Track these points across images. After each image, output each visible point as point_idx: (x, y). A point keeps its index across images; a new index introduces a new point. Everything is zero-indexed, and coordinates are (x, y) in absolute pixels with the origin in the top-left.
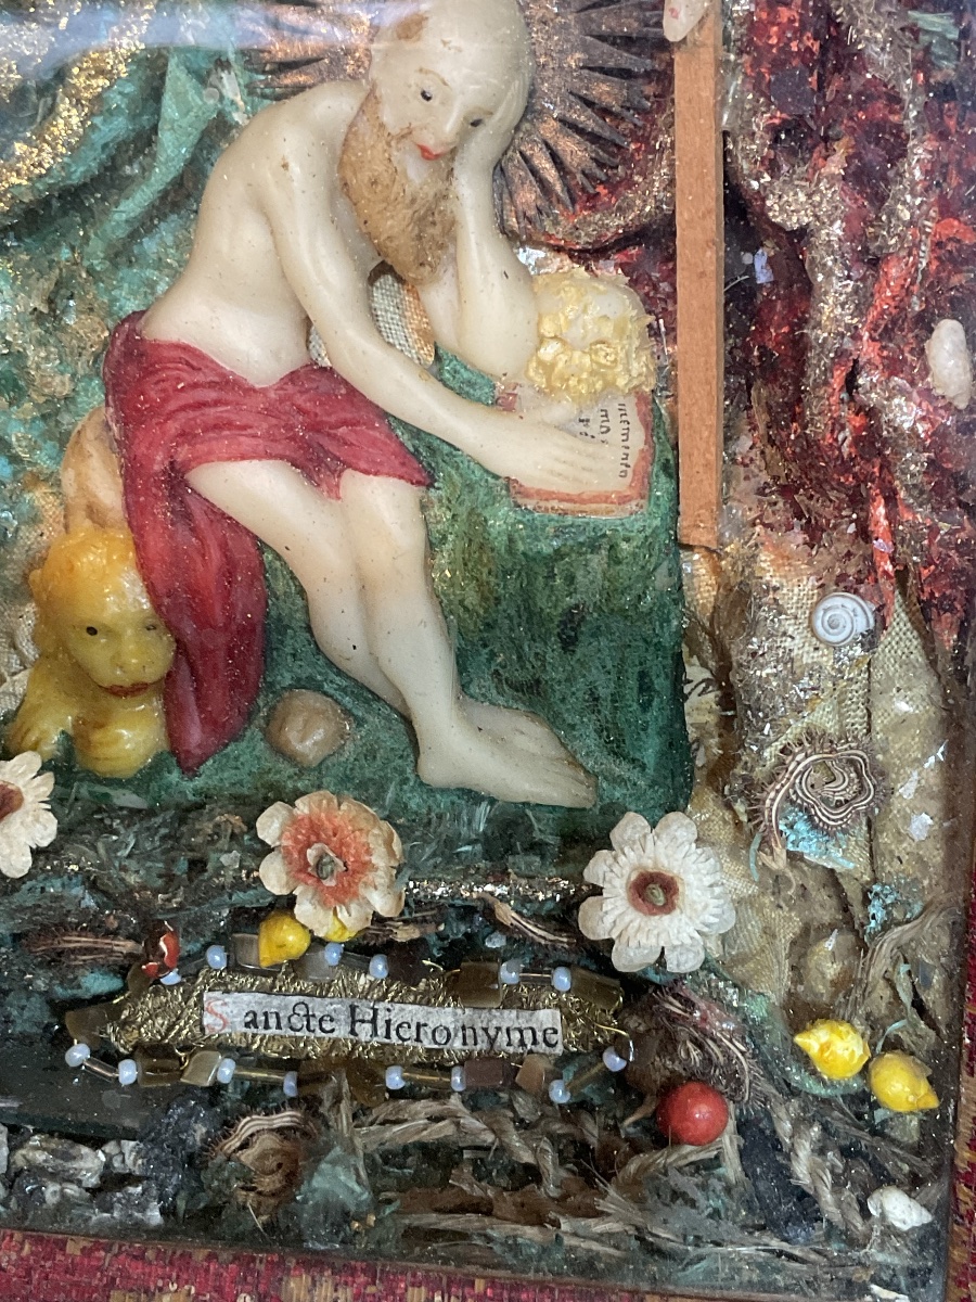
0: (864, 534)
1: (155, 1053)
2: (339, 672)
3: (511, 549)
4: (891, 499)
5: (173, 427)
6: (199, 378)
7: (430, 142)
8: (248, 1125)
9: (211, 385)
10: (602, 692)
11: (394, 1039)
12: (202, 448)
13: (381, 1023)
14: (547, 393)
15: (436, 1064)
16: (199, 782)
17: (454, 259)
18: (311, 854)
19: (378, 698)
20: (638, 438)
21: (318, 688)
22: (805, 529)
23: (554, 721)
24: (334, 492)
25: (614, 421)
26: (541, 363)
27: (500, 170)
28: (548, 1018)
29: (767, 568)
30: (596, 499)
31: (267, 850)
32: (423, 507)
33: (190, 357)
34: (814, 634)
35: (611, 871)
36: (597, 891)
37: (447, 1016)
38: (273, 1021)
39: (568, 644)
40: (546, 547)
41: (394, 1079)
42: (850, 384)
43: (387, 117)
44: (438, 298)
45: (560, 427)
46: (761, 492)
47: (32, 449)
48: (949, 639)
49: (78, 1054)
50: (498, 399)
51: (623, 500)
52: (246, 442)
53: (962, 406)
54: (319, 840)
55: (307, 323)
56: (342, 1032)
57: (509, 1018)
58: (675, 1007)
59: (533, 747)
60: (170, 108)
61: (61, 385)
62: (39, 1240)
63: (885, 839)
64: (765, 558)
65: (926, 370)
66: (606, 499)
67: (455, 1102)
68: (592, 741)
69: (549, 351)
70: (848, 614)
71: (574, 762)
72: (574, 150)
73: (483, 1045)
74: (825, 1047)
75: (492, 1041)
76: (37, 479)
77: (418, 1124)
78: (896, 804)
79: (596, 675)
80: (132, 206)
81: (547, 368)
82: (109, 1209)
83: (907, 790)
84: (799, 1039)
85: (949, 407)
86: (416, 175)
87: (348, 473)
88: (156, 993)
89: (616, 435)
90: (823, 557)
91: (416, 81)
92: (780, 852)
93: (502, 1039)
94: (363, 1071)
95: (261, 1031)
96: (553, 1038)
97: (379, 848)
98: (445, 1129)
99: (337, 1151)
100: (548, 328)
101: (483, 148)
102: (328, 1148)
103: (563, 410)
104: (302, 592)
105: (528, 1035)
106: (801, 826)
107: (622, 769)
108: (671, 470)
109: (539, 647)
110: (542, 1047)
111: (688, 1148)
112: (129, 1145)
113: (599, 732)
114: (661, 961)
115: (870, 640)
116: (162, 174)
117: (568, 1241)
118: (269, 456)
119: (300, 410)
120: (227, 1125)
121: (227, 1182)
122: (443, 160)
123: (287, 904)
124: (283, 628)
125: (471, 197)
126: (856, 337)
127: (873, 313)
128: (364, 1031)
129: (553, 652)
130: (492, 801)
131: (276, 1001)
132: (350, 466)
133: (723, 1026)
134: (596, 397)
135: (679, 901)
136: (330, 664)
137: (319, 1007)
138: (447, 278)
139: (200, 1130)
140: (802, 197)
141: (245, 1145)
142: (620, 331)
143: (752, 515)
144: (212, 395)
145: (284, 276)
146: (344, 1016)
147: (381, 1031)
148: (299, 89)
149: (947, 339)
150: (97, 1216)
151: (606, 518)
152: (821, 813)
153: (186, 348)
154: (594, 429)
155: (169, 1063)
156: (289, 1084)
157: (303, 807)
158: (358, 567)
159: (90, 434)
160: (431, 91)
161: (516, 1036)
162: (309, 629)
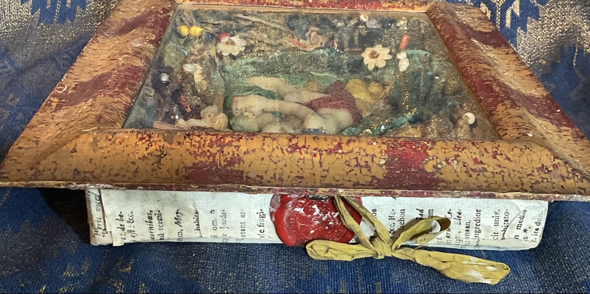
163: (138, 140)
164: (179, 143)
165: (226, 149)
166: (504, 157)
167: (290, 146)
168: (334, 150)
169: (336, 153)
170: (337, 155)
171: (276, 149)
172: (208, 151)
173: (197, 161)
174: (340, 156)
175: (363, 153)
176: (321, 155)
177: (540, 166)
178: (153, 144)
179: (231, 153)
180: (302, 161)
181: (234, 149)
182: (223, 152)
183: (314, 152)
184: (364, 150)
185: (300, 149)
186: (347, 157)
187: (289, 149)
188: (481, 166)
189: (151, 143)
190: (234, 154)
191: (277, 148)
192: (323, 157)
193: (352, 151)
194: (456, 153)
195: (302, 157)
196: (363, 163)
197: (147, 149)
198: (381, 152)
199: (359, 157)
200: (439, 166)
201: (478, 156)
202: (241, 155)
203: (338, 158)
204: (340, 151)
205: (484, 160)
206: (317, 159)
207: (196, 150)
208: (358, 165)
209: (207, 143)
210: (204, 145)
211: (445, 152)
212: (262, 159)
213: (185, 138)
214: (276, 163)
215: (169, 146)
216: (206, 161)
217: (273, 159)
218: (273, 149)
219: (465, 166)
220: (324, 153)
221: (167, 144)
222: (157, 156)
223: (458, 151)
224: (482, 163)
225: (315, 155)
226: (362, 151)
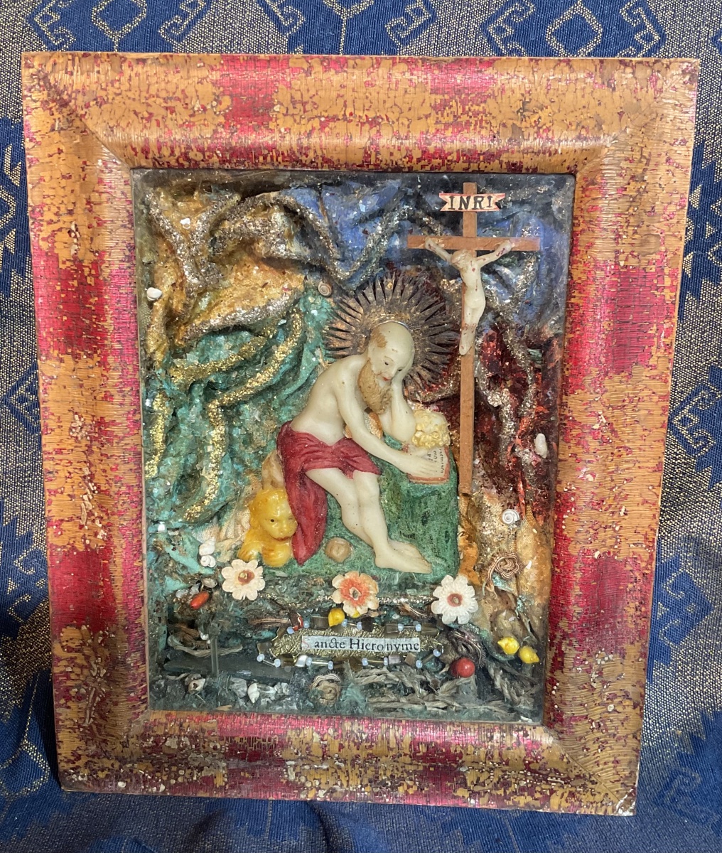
0: (515, 490)
1: (288, 658)
2: (350, 532)
3: (408, 495)
4: (524, 482)
5: (303, 458)
6: (312, 444)
7: (387, 377)
8: (319, 678)
9: (316, 446)
10: (434, 537)
11: (365, 649)
12: (312, 464)
13: (360, 645)
14: (418, 446)
15: (379, 657)
16: (304, 568)
17: (390, 407)
18: (351, 591)
19: (361, 540)
20: (446, 459)
21: (343, 537)
22: (497, 488)
23: (419, 546)
24: (351, 477)
25: (438, 455)
26: (416, 438)
27: (404, 382)
28: (416, 640)
29: (487, 501)
30: (434, 479)
31: (335, 589)
32: (379, 481)
33: (309, 437)
34: (502, 521)
35: (441, 593)
36: (437, 599)
37: (382, 641)
38: (324, 645)
39: (424, 523)
40: (419, 494)
41: (365, 662)
42: (513, 450)
43: (374, 368)
44: (385, 419)
45: (422, 457)
46: (483, 476)
47: (251, 462)
48: (541, 522)
49: (261, 658)
50: (403, 448)
51: (443, 479)
52: (326, 463)
53: (545, 457)
54: (353, 586)
55: (344, 425)
56: (347, 648)
57: (403, 641)
58: (459, 635)
59: (411, 555)
60: (304, 361)
61: (263, 443)
62: (263, 715)
63: (522, 582)
64: (485, 497)
65: (534, 447)
66: (437, 479)
67: (385, 669)
68: (430, 552)
69: (418, 435)
70: (512, 515)
72: (424, 373)
73: (394, 650)
74: (507, 645)
75: (397, 649)
76: (251, 471)
77: (374, 676)
78: (525, 571)
79: (432, 532)
80: (289, 391)
81: (418, 439)
82: (282, 705)
83: (529, 567)
84: (499, 643)
85: (540, 457)
86: (382, 384)
87: (356, 471)
88: (286, 637)
89: (439, 460)
90: (503, 498)
91: (383, 360)
92: (493, 586)
93: (400, 648)
94: (355, 662)
95: (320, 648)
96: (417, 647)
97: (373, 587)
98: (382, 679)
99: (352, 684)
100: (419, 428)
101: (401, 376)
102: (348, 685)
103: (423, 452)
104: (340, 507)
105: (409, 646)
106: (497, 578)
107: (439, 561)
108: (456, 469)
109: (415, 524)
110: (413, 650)
111: (462, 679)
112: (284, 685)
113: (432, 549)
114: (457, 621)
115: (518, 523)
116: (300, 382)
117: (428, 709)
118: (333, 467)
119: (342, 452)
120: (312, 679)
121: (317, 696)
122: (389, 381)
123: (340, 606)
124: (332, 518)
125: (396, 388)
126: (515, 438)
127: (519, 432)
128: (355, 647)
129: (419, 525)
130: (400, 572)
131: (326, 638)
132: (356, 468)
133: (473, 640)
134: (433, 448)
135: (462, 602)
136: (347, 529)
137: (339, 640)
138: (388, 413)
139: (304, 681)
140: (498, 397)
141: (318, 685)
142: (440, 429)
143: (481, 484)
144: (316, 449)
145: (339, 412)
146: (348, 642)
147: (361, 647)
148: (344, 356)
149: (540, 438)
150: (278, 708)
151: (437, 486)
152: (503, 574)
153: (308, 434)
154: (432, 457)
155: (291, 659)
156: (331, 666)
157: (347, 576)
158: (358, 500)
159: (273, 459)
160: (387, 362)
161: (405, 647)
162: (341, 518)
163: (552, 128)
164: (504, 125)
165: (451, 119)
166: (140, 116)
167: (379, 124)
168: (329, 121)
169: (327, 117)
170: (326, 114)
171: (395, 120)
172: (471, 117)
173: (483, 105)
174: (324, 114)
175: (297, 118)
176: (345, 115)
177: (104, 106)
178: (533, 124)
179: (445, 114)
180: (366, 108)
181: (441, 119)
182: (455, 116)
183: (351, 118)
184: (295, 121)
185: (368, 121)
186: (315, 112)
187: (380, 120)
188: (170, 104)
189: (536, 125)
190: (442, 116)
191: (393, 122)
192: (343, 113)
193: (309, 120)
194: (192, 119)
195: (366, 112)
196: (299, 106)
197: (540, 118)
198: (277, 119)
199: (302, 113)
200: (215, 103)
201: (170, 116)
202: (433, 113)
203: (326, 111)
204: (323, 119)
205: (163, 112)
206: (349, 111)
207: (484, 118)
208: (304, 104)
209: (472, 127)
210: (476, 124)
211: (205, 120)
212: (410, 109)
213: (498, 133)
214: (395, 105)
215: (515, 122)
216: (472, 105)
217: (398, 110)
218: (398, 120)
219: (187, 104)
220: (341, 117)
221: (518, 124)
222: (527, 110)
223: (190, 122)
224: (167, 108)
225: (351, 114)
226: (298, 121)
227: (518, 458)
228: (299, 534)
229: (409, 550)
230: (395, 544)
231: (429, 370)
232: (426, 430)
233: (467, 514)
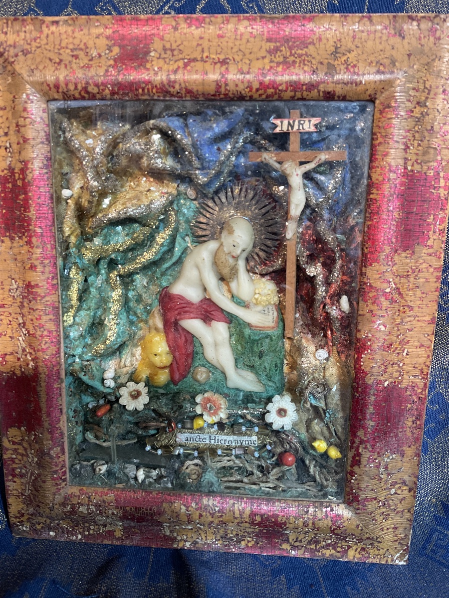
0: (325, 336)
1: (166, 448)
2: (209, 363)
3: (250, 338)
4: (332, 330)
5: (176, 312)
6: (182, 302)
7: (234, 255)
8: (188, 463)
9: (184, 303)
10: (267, 367)
11: (219, 443)
12: (183, 316)
13: (216, 440)
14: (256, 304)
15: (229, 449)
17: (237, 277)
18: (208, 406)
20: (276, 314)
21: (204, 366)
22: (311, 334)
23: (257, 374)
24: (210, 325)
25: (270, 310)
26: (255, 298)
27: (247, 260)
28: (254, 438)
29: (304, 343)
30: (267, 327)
31: (197, 404)
32: (229, 328)
33: (181, 298)
34: (315, 358)
35: (272, 407)
36: (268, 412)
37: (231, 438)
38: (192, 440)
39: (260, 357)
40: (257, 338)
41: (219, 452)
42: (324, 307)
43: (225, 249)
44: (233, 285)
45: (260, 312)
46: (302, 325)
47: (142, 315)
48: (344, 359)
49: (148, 448)
50: (245, 305)
51: (273, 328)
52: (192, 315)
53: (347, 312)
54: (210, 402)
55: (205, 290)
56: (208, 442)
57: (246, 438)
58: (284, 436)
59: (251, 379)
60: (177, 244)
61: (150, 301)
62: (146, 492)
63: (329, 400)
64: (303, 340)
65: (339, 305)
66: (270, 328)
67: (233, 457)
68: (264, 377)
69: (256, 296)
70: (323, 354)
71: (260, 381)
72: (261, 254)
73: (239, 444)
74: (319, 446)
75: (241, 443)
76: (142, 321)
77: (225, 462)
78: (332, 393)
79: (266, 364)
80: (167, 265)
81: (257, 299)
82: (160, 484)
83: (334, 389)
84: (313, 444)
85: (344, 312)
86: (231, 261)
87: (213, 321)
88: (166, 434)
89: (271, 314)
90: (316, 341)
91: (232, 243)
92: (309, 404)
93: (244, 443)
94: (213, 451)
95: (189, 442)
96: (255, 442)
98: (231, 463)
99: (210, 469)
100: (257, 292)
101: (244, 255)
102: (207, 469)
103: (260, 308)
104: (202, 346)
105: (250, 442)
106: (312, 397)
107: (271, 384)
108: (283, 320)
109: (254, 358)
110: (253, 445)
111: (286, 467)
112: (162, 469)
113: (266, 375)
114: (283, 428)
115: (327, 359)
116: (174, 259)
117: (263, 489)
118: (197, 318)
119: (204, 308)
120: (183, 463)
121: (185, 477)
122: (236, 258)
123: (202, 415)
124: (197, 353)
125: (241, 264)
126: (325, 299)
127: (329, 294)
128: (212, 442)
129: (257, 359)
130: (244, 391)
131: (193, 435)
132: (213, 319)
133: (294, 440)
134: (267, 305)
135: (287, 414)
137: (202, 436)
138: (235, 281)
139: (177, 465)
140: (314, 269)
141: (187, 468)
142: (272, 292)
143: (300, 331)
144: (185, 305)
145: (201, 280)
146: (208, 438)
147: (217, 441)
148: (205, 241)
149: (344, 300)
150: (158, 486)
151: (269, 332)
152: (316, 395)
153: (179, 295)
154: (266, 312)
155: (169, 450)
156: (196, 453)
157: (206, 395)
158: (215, 341)
159: (156, 312)
160: (235, 244)
161: (247, 442)
162: (203, 354)
163: (358, 65)
164: (322, 63)
165: (281, 59)
166: (53, 61)
167: (228, 63)
168: (190, 62)
169: (189, 59)
170: (188, 57)
171: (239, 60)
172: (296, 58)
173: (305, 50)
174: (187, 57)
175: (167, 60)
176: (202, 58)
177: (29, 56)
178: (343, 62)
179: (277, 56)
180: (219, 52)
181: (274, 59)
182: (284, 57)
183: (207, 59)
184: (165, 62)
185: (219, 62)
186: (181, 56)
187: (228, 61)
188: (75, 53)
189: (346, 63)
190: (275, 57)
191: (238, 62)
192: (201, 56)
193: (176, 61)
194: (91, 63)
195: (218, 56)
196: (169, 52)
197: (348, 58)
198: (152, 61)
199: (171, 56)
200: (107, 51)
201: (74, 61)
202: (268, 55)
203: (189, 55)
204: (186, 61)
205: (70, 58)
206: (205, 54)
207: (306, 58)
208: (172, 50)
209: (297, 65)
210: (300, 62)
211: (100, 63)
212: (251, 53)
213: (317, 68)
214: (240, 50)
215: (330, 61)
216: (297, 50)
217: (242, 53)
218: (241, 60)
219: (87, 53)
220: (199, 59)
221: (332, 62)
222: (339, 53)
223: (88, 65)
224: (73, 56)
225: (207, 57)
226: (168, 62)
227: (327, 313)
228: (175, 364)
229: (250, 376)
230: (240, 371)
231: (265, 251)
232: (262, 293)
233: (290, 351)
